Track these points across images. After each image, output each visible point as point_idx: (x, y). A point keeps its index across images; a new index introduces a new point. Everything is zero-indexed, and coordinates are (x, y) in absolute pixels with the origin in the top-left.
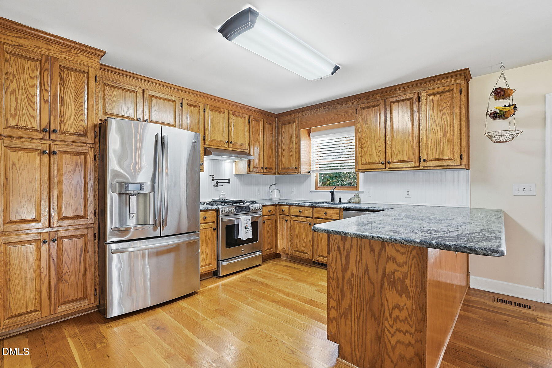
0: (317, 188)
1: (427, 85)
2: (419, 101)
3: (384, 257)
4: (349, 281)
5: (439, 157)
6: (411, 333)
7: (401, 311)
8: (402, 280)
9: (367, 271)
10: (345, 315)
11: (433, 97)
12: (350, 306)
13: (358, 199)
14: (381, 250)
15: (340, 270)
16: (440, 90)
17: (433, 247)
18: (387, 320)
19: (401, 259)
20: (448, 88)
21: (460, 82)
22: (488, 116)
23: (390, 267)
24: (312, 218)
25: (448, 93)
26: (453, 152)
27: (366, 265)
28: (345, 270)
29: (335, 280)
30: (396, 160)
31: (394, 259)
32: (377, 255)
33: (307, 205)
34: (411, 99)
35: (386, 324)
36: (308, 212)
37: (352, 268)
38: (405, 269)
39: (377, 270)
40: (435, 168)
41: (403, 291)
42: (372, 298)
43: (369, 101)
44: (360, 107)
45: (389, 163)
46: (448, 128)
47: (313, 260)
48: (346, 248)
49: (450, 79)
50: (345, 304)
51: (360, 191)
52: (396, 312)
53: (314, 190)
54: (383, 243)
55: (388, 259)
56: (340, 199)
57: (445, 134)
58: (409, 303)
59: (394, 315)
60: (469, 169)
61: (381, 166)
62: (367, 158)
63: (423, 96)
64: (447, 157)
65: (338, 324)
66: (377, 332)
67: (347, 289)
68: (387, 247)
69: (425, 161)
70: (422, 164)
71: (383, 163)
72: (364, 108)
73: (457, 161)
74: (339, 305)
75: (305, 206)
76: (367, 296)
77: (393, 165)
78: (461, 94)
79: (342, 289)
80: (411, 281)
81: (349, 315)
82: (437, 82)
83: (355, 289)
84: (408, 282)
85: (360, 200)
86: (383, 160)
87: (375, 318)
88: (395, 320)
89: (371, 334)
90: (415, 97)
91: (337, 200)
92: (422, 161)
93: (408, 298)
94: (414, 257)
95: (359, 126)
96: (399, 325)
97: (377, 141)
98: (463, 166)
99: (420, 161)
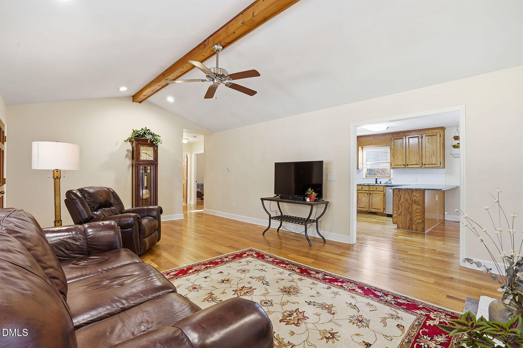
0: (366, 177)
1: (426, 131)
2: (422, 138)
3: (412, 195)
4: (401, 204)
5: (431, 163)
6: (421, 216)
7: (418, 210)
8: (418, 202)
9: (407, 200)
10: (400, 215)
11: (428, 137)
12: (401, 212)
13: (390, 182)
14: (412, 193)
15: (398, 201)
16: (431, 134)
17: (427, 190)
18: (414, 213)
19: (418, 195)
20: (435, 134)
21: (440, 132)
22: (452, 147)
23: (414, 198)
24: (368, 191)
25: (435, 136)
26: (437, 161)
27: (407, 199)
28: (399, 201)
29: (396, 205)
30: (411, 164)
31: (416, 196)
32: (410, 195)
33: (366, 185)
34: (418, 137)
35: (413, 215)
36: (367, 188)
37: (402, 200)
38: (419, 198)
39: (410, 199)
40: (429, 168)
41: (419, 204)
42: (409, 208)
43: (397, 136)
44: (393, 138)
45: (408, 165)
46: (435, 151)
47: (369, 211)
48: (400, 194)
49: (436, 130)
50: (400, 211)
51: (391, 178)
52: (416, 211)
53: (365, 178)
54: (412, 190)
55: (414, 196)
56: (380, 182)
57: (433, 153)
58: (420, 207)
59: (416, 212)
60: (444, 168)
61: (403, 166)
62: (397, 162)
63: (424, 136)
64: (434, 163)
65: (397, 218)
66: (411, 217)
67: (400, 207)
68: (413, 192)
69: (424, 165)
70: (423, 166)
71: (404, 165)
72: (395, 139)
73: (439, 165)
74: (397, 212)
75: (365, 185)
76: (407, 208)
77: (409, 166)
78: (440, 137)
79: (399, 207)
80: (421, 201)
81: (401, 214)
82: (430, 131)
83: (403, 206)
84: (420, 202)
85: (391, 182)
86: (405, 164)
87: (410, 214)
88: (416, 213)
89: (408, 218)
90: (420, 136)
91: (378, 182)
92: (423, 165)
93: (420, 206)
94: (422, 194)
95: (392, 147)
96: (417, 214)
97: (402, 155)
98: (441, 167)
99: (422, 165)
